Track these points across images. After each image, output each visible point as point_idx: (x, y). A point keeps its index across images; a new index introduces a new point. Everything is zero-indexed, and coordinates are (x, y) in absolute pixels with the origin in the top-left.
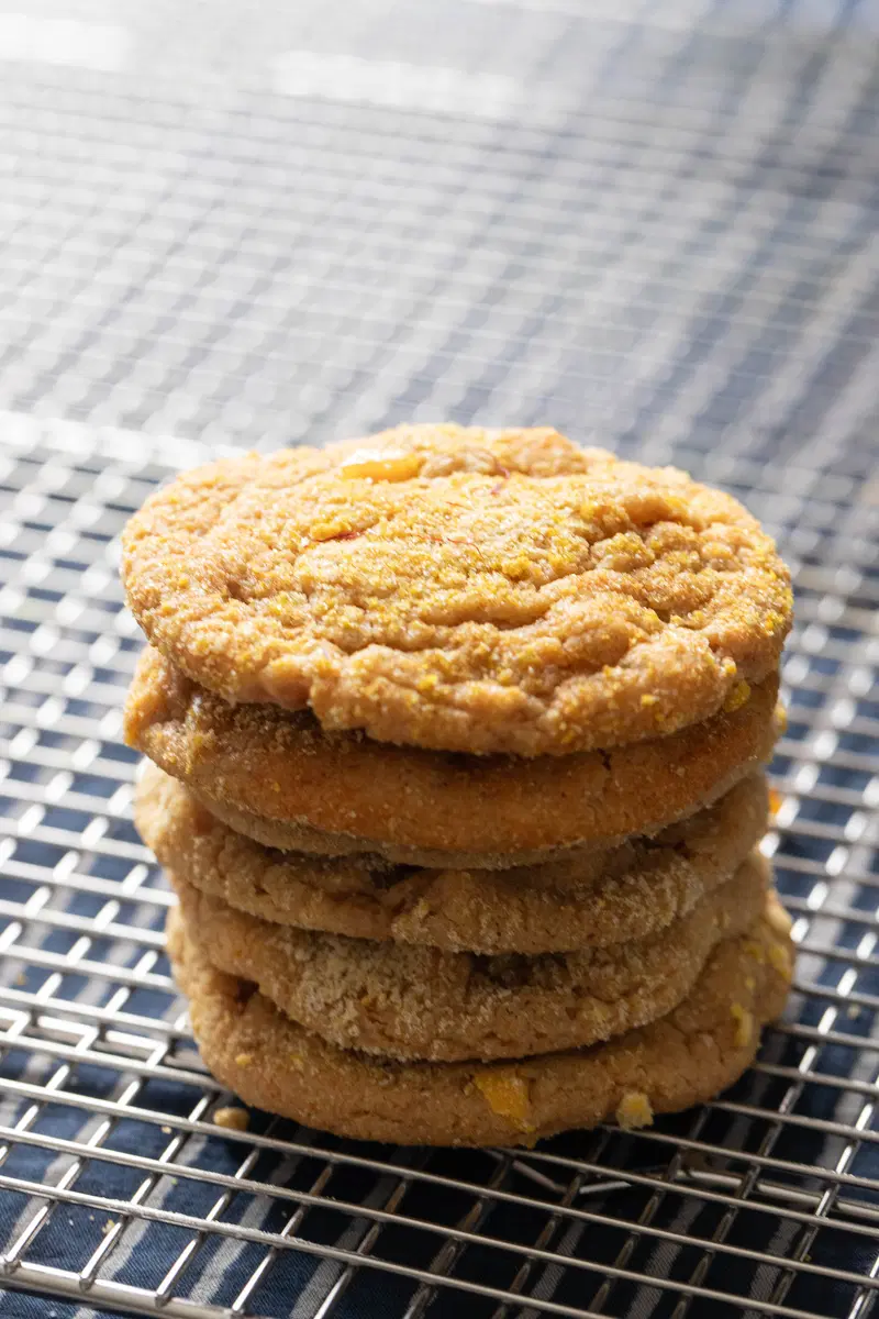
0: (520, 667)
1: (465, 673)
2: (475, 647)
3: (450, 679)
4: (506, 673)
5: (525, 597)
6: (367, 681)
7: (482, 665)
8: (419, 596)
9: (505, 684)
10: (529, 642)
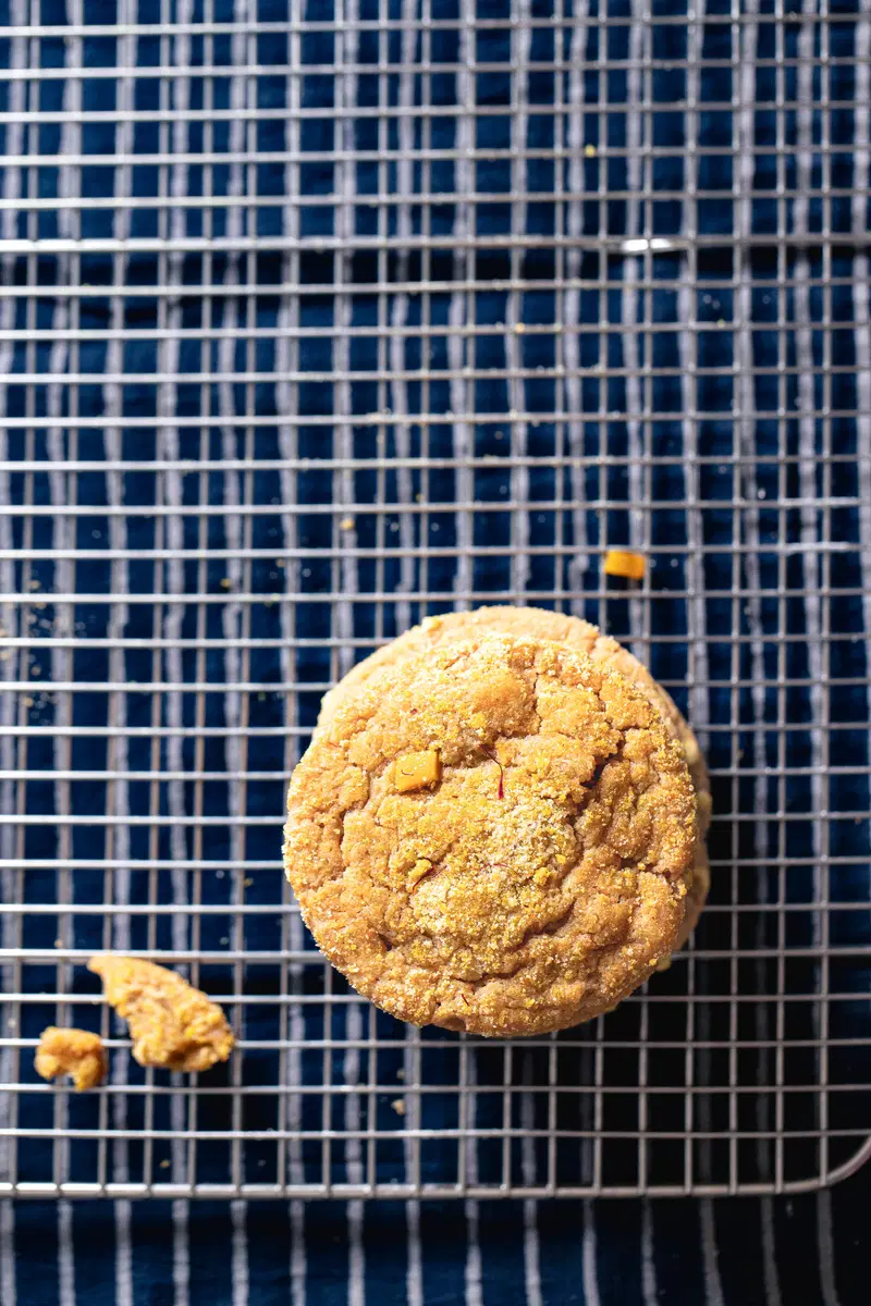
0: (575, 965)
1: (546, 982)
2: (545, 961)
3: (540, 991)
4: (569, 974)
5: (557, 903)
6: (497, 1015)
7: (553, 972)
8: (499, 931)
9: (571, 981)
10: (572, 942)
